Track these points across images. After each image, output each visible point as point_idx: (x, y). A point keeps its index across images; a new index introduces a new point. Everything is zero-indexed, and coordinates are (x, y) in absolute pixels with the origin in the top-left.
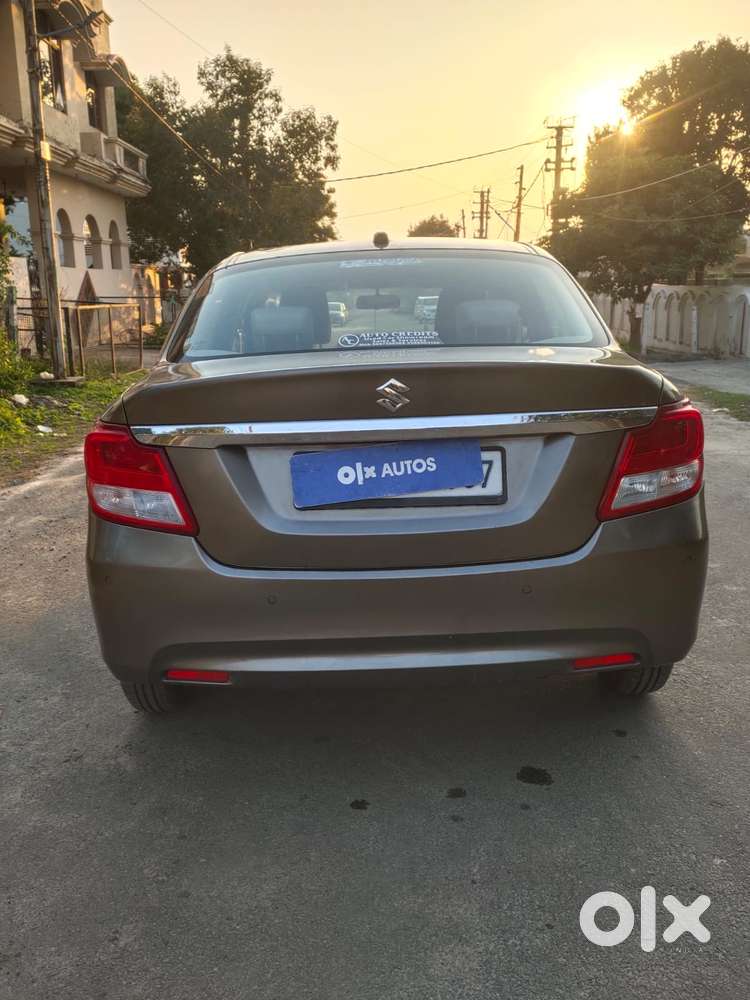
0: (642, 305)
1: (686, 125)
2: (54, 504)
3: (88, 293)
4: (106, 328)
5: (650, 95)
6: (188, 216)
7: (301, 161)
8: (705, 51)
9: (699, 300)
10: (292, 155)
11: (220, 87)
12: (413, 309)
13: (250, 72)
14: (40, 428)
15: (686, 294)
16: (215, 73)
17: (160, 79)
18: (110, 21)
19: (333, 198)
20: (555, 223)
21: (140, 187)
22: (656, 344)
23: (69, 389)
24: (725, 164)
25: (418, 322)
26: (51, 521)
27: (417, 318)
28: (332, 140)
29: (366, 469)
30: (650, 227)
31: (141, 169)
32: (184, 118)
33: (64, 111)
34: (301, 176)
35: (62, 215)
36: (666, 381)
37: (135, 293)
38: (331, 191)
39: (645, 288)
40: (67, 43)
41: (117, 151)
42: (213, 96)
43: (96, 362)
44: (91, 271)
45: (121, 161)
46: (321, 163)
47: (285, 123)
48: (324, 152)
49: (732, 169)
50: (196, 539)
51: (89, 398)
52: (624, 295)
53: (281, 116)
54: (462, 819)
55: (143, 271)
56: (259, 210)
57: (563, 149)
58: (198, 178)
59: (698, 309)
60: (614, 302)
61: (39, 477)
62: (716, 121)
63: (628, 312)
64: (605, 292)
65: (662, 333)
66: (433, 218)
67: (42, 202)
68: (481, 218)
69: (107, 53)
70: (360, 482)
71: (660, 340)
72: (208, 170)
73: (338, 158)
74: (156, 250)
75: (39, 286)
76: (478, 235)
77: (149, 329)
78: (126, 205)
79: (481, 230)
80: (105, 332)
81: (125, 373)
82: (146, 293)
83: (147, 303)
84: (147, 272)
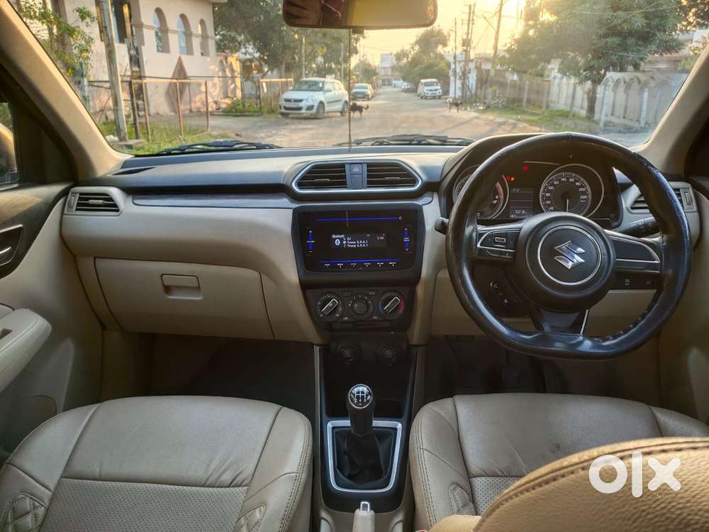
3: (180, 71)
4: (196, 99)
12: (417, 89)
15: (632, 79)
25: (419, 98)
27: (419, 96)
35: (160, 13)
37: (220, 74)
44: (183, 56)
52: (587, 78)
55: (226, 58)
63: (588, 93)
64: (574, 75)
68: (468, 24)
74: (236, 44)
75: (139, 67)
76: (465, 37)
77: (228, 101)
78: (214, 8)
79: (468, 34)
80: (195, 102)
81: (193, 134)
82: (229, 74)
83: (230, 82)
84: (230, 59)
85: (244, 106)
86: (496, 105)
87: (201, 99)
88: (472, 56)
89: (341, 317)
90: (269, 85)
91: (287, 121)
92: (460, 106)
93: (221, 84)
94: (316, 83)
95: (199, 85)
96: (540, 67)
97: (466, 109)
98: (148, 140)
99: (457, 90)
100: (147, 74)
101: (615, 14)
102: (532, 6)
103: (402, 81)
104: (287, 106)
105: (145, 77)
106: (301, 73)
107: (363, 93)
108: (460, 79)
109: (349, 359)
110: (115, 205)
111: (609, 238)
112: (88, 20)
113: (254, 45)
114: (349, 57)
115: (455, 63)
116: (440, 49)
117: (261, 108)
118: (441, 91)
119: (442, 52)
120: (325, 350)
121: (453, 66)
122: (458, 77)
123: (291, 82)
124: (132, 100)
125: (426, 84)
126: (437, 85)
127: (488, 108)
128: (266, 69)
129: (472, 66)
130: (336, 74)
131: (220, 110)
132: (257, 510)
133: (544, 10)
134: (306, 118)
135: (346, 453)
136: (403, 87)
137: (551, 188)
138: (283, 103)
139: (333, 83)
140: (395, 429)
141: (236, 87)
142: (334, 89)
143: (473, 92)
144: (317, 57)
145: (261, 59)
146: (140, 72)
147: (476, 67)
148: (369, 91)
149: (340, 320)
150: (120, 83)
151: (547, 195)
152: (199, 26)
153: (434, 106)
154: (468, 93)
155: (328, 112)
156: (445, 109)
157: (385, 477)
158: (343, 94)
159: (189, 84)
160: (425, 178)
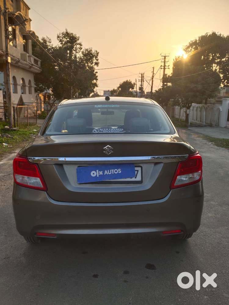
0: (189, 110)
1: (203, 57)
2: (6, 170)
3: (21, 101)
4: (26, 112)
5: (192, 48)
6: (53, 78)
7: (88, 63)
8: (208, 35)
9: (206, 109)
10: (85, 62)
11: (64, 41)
13: (73, 37)
14: (4, 144)
15: (202, 107)
16: (62, 37)
17: (46, 38)
18: (31, 20)
19: (97, 74)
20: (163, 84)
21: (38, 70)
22: (193, 121)
23: (14, 132)
24: (214, 69)
26: (5, 175)
28: (97, 58)
29: (100, 172)
30: (191, 87)
31: (39, 65)
32: (52, 50)
33: (16, 47)
34: (87, 68)
35: (14, 78)
36: (191, 147)
37: (36, 102)
38: (97, 72)
39: (190, 105)
40: (17, 27)
41: (32, 59)
42: (61, 44)
43: (22, 123)
44: (22, 95)
45: (33, 62)
46: (93, 64)
47: (83, 52)
48: (95, 61)
49: (216, 70)
50: (46, 192)
51: (20, 134)
52: (183, 107)
53: (82, 50)
54: (127, 282)
55: (38, 95)
56: (74, 78)
57: (166, 63)
58: (56, 67)
59: (206, 112)
60: (181, 109)
61: (2, 160)
62: (211, 56)
63: (185, 112)
64: (178, 105)
65: (195, 118)
66: (127, 81)
67: (8, 75)
68: (141, 82)
69: (30, 30)
70: (98, 176)
71: (194, 120)
72: (59, 65)
73: (99, 63)
74: (42, 89)
75: (6, 99)
76: (140, 86)
77: (39, 112)
78: (34, 75)
79: (141, 85)
81: (31, 126)
82: (39, 102)
83: (39, 105)
84: (40, 95)
93: (36, 106)
116: (131, 90)
131: (37, 116)
141: (41, 107)
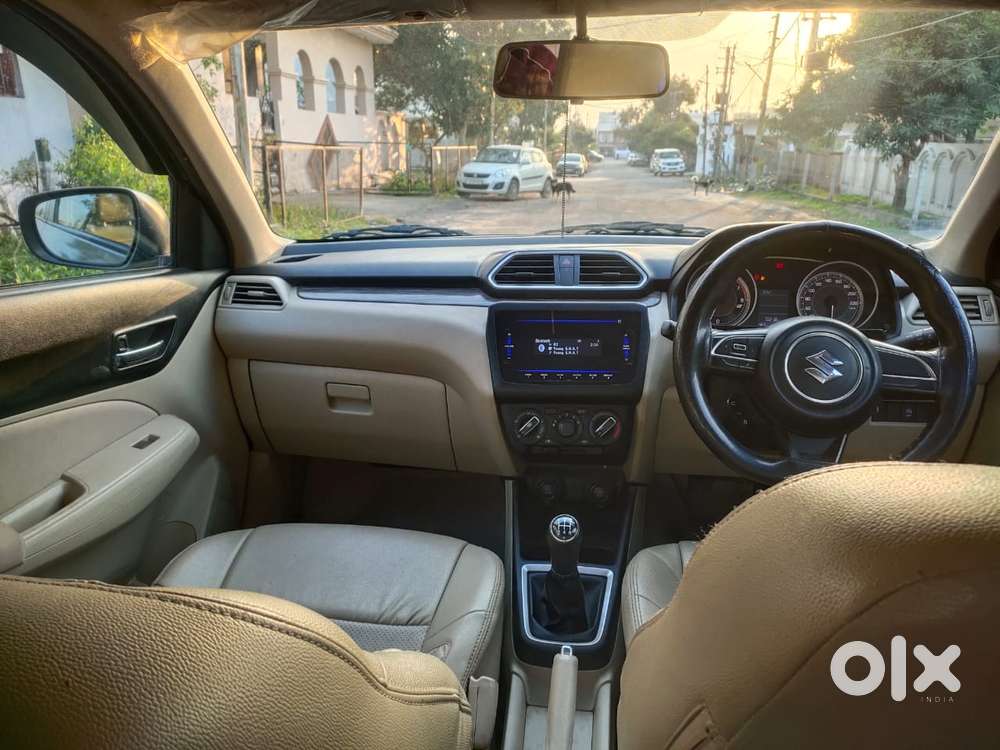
3: (327, 135)
4: (346, 172)
12: (649, 162)
20: (808, 75)
25: (653, 174)
27: (652, 171)
30: (937, 73)
35: (303, 57)
37: (379, 139)
39: (918, 145)
44: (332, 115)
55: (388, 118)
64: (876, 147)
65: (929, 197)
68: (726, 73)
74: (402, 99)
75: (273, 128)
76: (720, 91)
77: (388, 175)
78: (374, 51)
79: (724, 86)
80: (344, 176)
81: (341, 219)
82: (391, 139)
83: (392, 149)
84: (393, 119)
85: (410, 181)
86: (763, 186)
87: (353, 171)
88: (730, 117)
89: (544, 438)
90: (445, 154)
91: (469, 203)
92: (710, 187)
93: (380, 153)
94: (507, 153)
95: (352, 153)
96: (827, 134)
97: (718, 191)
98: (283, 224)
99: (707, 164)
100: (283, 138)
101: (937, 62)
102: (817, 50)
103: (627, 151)
104: (468, 183)
105: (280, 142)
106: (489, 138)
107: (572, 167)
108: (711, 148)
109: (548, 496)
110: (278, 298)
111: (874, 349)
112: (213, 66)
113: (427, 101)
114: (556, 117)
115: (705, 127)
116: (684, 107)
117: (431, 186)
118: (683, 165)
119: (687, 112)
120: (521, 485)
121: (702, 131)
122: (708, 146)
123: (474, 150)
124: (264, 172)
125: (662, 156)
126: (678, 156)
127: (751, 190)
128: (440, 133)
129: (729, 130)
130: (536, 140)
131: (377, 187)
132: (441, 649)
133: (835, 55)
134: (493, 200)
135: (544, 600)
136: (630, 158)
137: (813, 291)
138: (462, 178)
139: (532, 152)
140: (606, 578)
141: (399, 157)
142: (533, 161)
143: (730, 167)
144: (511, 116)
145: (434, 119)
146: (274, 134)
147: (736, 133)
148: (582, 164)
149: (540, 444)
150: (251, 149)
151: (807, 299)
152: (355, 75)
153: (673, 186)
154: (723, 169)
155: (525, 192)
156: (689, 189)
157: (591, 630)
158: (545, 168)
159: (338, 152)
160: (651, 274)
